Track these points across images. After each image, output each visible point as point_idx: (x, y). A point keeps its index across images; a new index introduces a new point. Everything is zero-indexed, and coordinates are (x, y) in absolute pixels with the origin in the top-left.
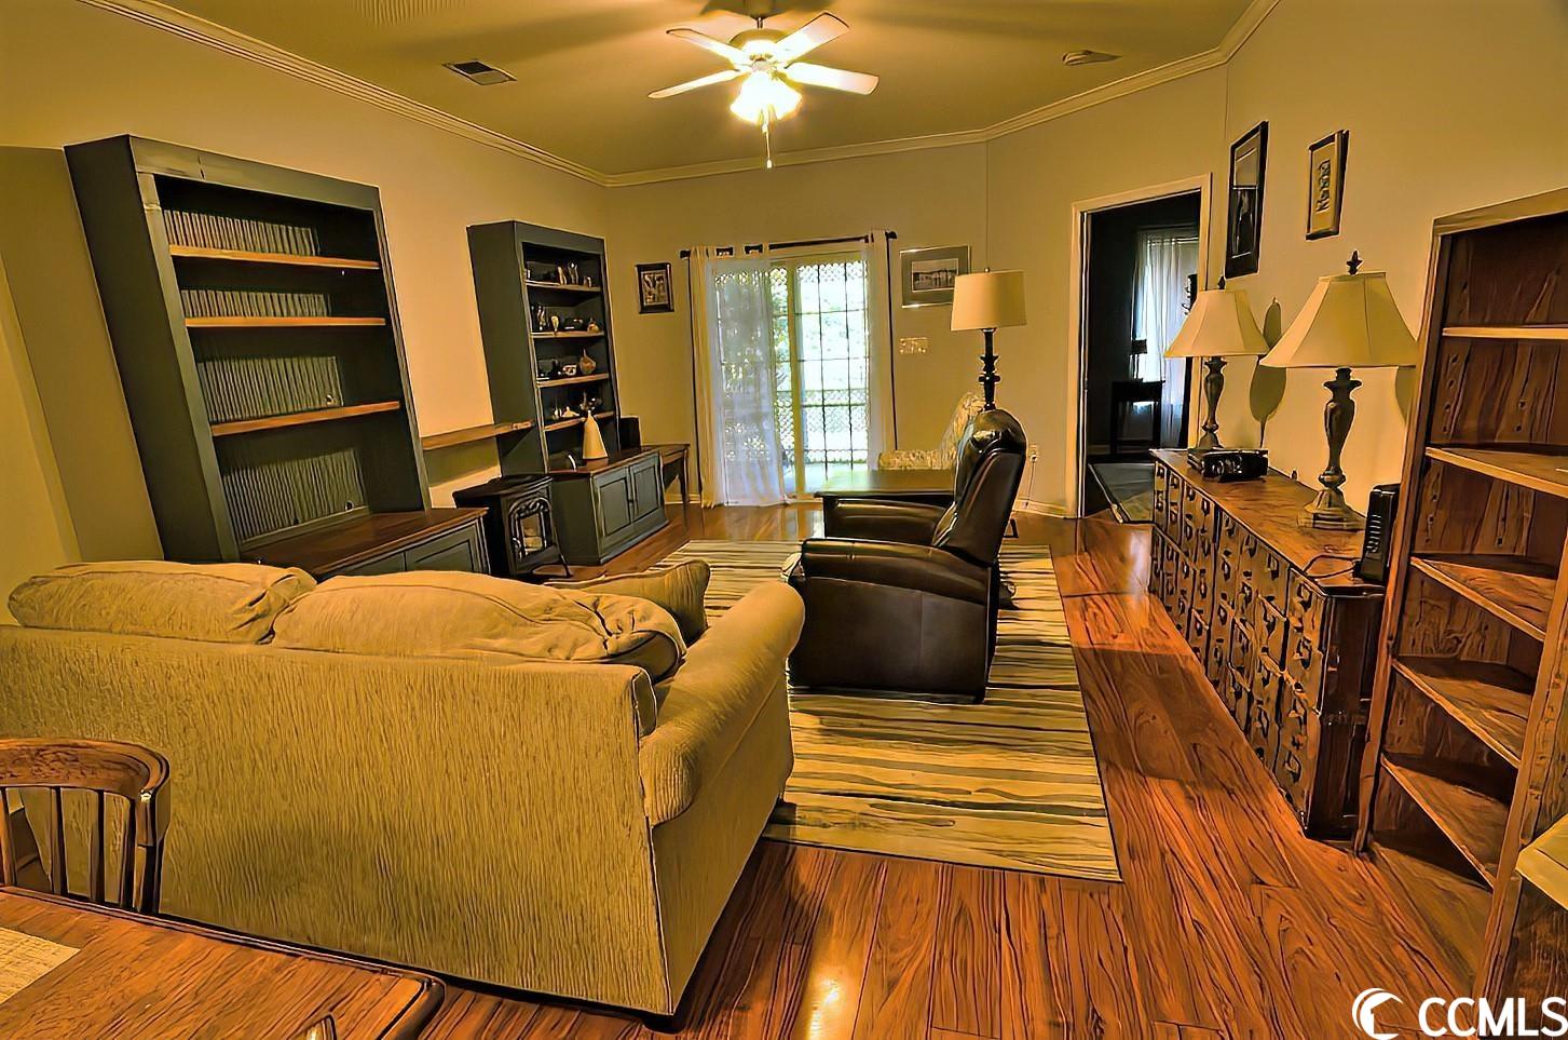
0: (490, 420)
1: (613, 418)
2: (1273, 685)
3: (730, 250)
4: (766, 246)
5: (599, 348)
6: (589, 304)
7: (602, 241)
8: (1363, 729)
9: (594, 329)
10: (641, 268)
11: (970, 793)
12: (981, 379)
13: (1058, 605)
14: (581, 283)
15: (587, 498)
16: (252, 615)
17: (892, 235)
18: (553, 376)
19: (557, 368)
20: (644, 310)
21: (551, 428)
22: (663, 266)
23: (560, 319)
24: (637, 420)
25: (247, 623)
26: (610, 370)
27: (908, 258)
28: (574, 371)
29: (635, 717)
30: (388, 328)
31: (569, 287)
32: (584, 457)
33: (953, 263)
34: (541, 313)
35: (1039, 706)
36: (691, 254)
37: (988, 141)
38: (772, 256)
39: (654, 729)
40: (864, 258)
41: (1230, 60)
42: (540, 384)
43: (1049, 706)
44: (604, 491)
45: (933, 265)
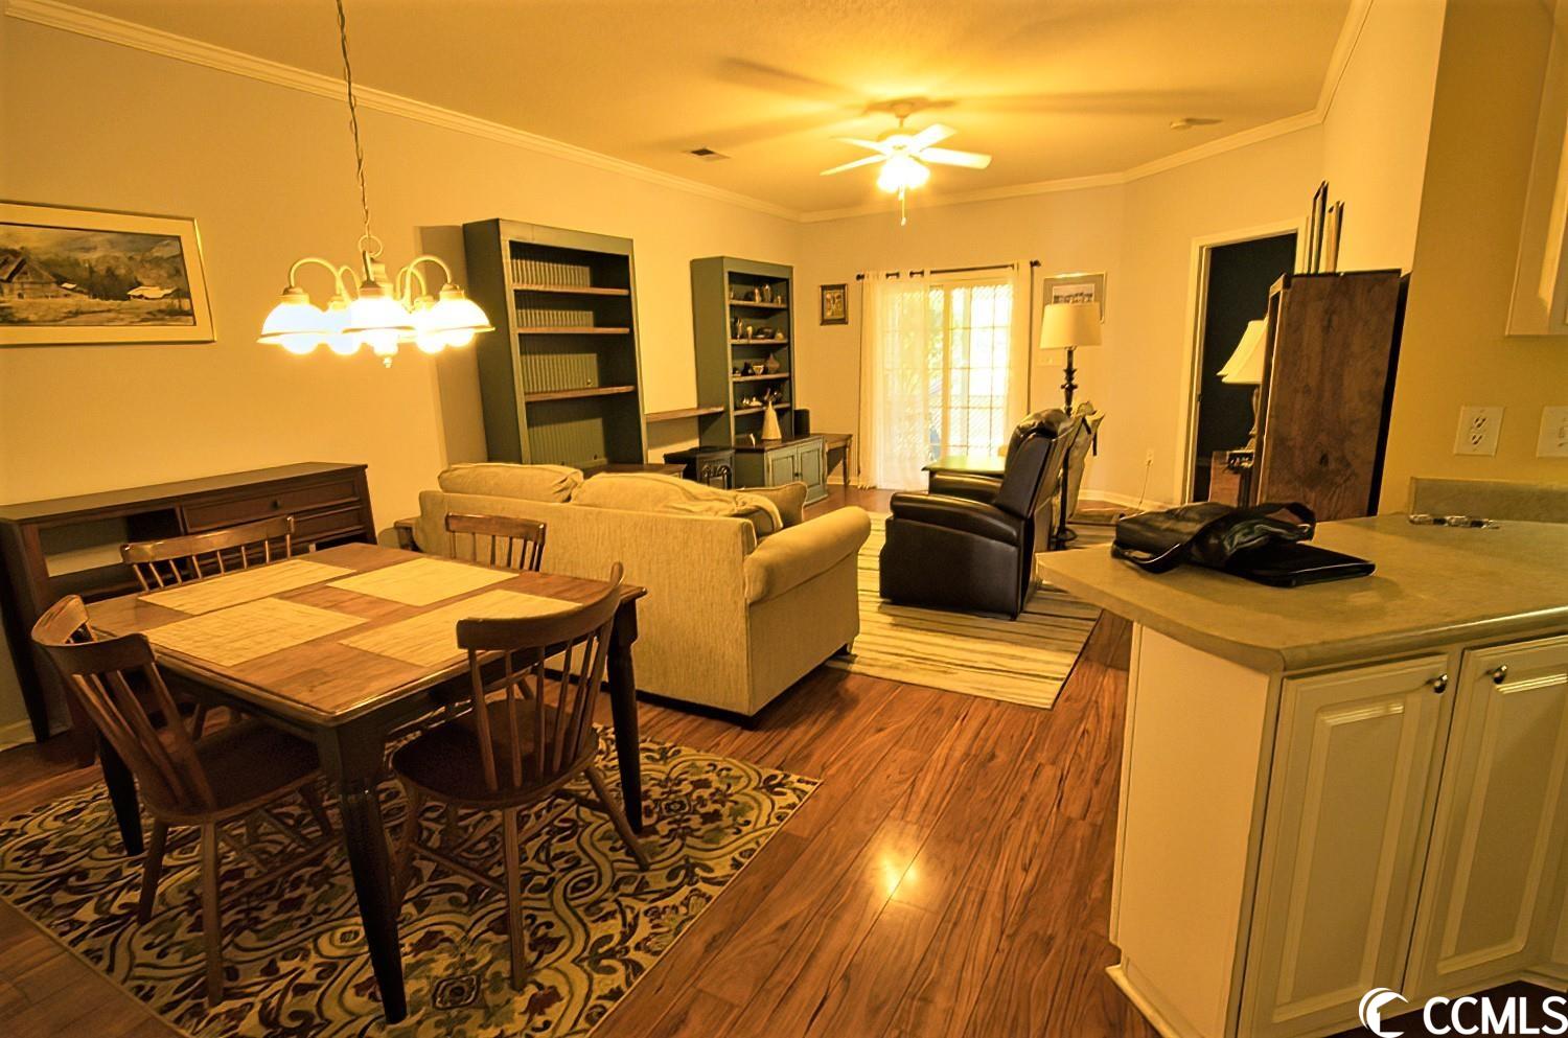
0: (695, 406)
1: (789, 409)
3: (897, 275)
4: (927, 273)
5: (782, 351)
6: (777, 316)
7: (792, 267)
9: (780, 338)
10: (824, 288)
12: (1063, 387)
14: (772, 301)
15: (760, 467)
16: (561, 488)
17: (1034, 264)
18: (744, 373)
19: (747, 367)
20: (825, 322)
21: (739, 413)
22: (842, 287)
23: (753, 329)
24: (808, 411)
25: (558, 492)
26: (791, 370)
27: (1049, 283)
28: (762, 370)
29: (743, 544)
30: (631, 335)
31: (763, 304)
32: (763, 437)
33: (1089, 288)
34: (740, 324)
35: (1057, 626)
36: (864, 277)
37: (1127, 183)
38: (932, 281)
39: (752, 552)
40: (1010, 283)
41: (1323, 121)
42: (733, 379)
43: (1064, 627)
44: (775, 465)
45: (1071, 289)
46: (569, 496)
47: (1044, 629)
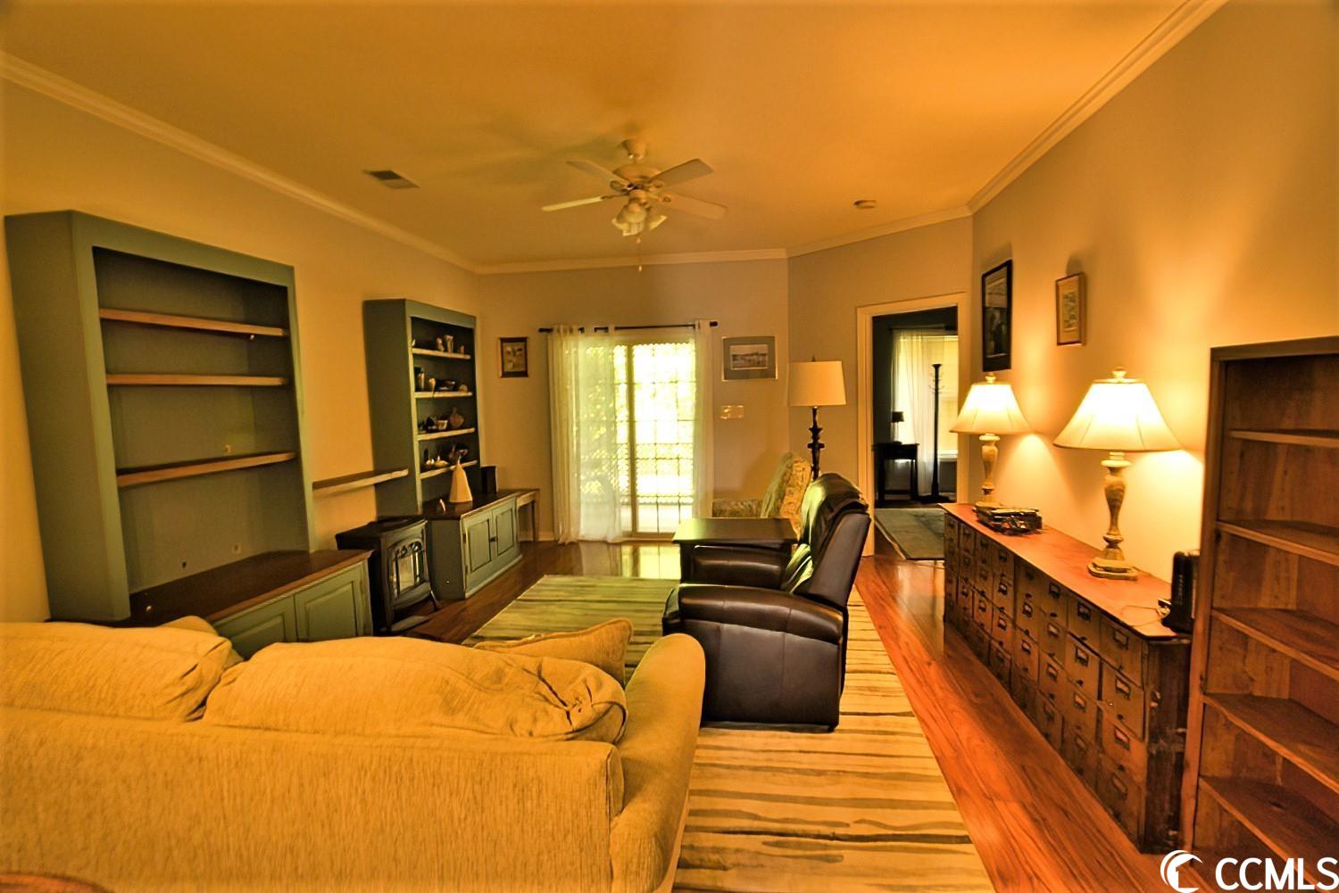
1: (477, 466)
2: (1092, 712)
3: (582, 329)
4: (611, 328)
5: (467, 409)
6: (463, 373)
7: (475, 318)
8: (1181, 755)
9: (463, 393)
10: (503, 340)
11: (848, 825)
13: (875, 635)
14: (455, 351)
15: (456, 538)
16: (183, 689)
17: (715, 324)
18: (429, 430)
19: (432, 422)
20: (505, 375)
21: (427, 475)
22: (523, 340)
23: (437, 381)
24: (494, 468)
25: (175, 698)
26: (475, 425)
27: (728, 343)
28: (445, 427)
29: (608, 798)
30: (289, 387)
31: (445, 355)
32: (452, 500)
33: (763, 348)
34: (423, 376)
35: (886, 733)
36: (549, 331)
37: (790, 259)
38: (617, 336)
39: (623, 809)
40: (692, 342)
41: (976, 213)
42: (418, 437)
43: (893, 733)
44: (472, 532)
45: (746, 349)
46: (200, 702)
47: (875, 741)
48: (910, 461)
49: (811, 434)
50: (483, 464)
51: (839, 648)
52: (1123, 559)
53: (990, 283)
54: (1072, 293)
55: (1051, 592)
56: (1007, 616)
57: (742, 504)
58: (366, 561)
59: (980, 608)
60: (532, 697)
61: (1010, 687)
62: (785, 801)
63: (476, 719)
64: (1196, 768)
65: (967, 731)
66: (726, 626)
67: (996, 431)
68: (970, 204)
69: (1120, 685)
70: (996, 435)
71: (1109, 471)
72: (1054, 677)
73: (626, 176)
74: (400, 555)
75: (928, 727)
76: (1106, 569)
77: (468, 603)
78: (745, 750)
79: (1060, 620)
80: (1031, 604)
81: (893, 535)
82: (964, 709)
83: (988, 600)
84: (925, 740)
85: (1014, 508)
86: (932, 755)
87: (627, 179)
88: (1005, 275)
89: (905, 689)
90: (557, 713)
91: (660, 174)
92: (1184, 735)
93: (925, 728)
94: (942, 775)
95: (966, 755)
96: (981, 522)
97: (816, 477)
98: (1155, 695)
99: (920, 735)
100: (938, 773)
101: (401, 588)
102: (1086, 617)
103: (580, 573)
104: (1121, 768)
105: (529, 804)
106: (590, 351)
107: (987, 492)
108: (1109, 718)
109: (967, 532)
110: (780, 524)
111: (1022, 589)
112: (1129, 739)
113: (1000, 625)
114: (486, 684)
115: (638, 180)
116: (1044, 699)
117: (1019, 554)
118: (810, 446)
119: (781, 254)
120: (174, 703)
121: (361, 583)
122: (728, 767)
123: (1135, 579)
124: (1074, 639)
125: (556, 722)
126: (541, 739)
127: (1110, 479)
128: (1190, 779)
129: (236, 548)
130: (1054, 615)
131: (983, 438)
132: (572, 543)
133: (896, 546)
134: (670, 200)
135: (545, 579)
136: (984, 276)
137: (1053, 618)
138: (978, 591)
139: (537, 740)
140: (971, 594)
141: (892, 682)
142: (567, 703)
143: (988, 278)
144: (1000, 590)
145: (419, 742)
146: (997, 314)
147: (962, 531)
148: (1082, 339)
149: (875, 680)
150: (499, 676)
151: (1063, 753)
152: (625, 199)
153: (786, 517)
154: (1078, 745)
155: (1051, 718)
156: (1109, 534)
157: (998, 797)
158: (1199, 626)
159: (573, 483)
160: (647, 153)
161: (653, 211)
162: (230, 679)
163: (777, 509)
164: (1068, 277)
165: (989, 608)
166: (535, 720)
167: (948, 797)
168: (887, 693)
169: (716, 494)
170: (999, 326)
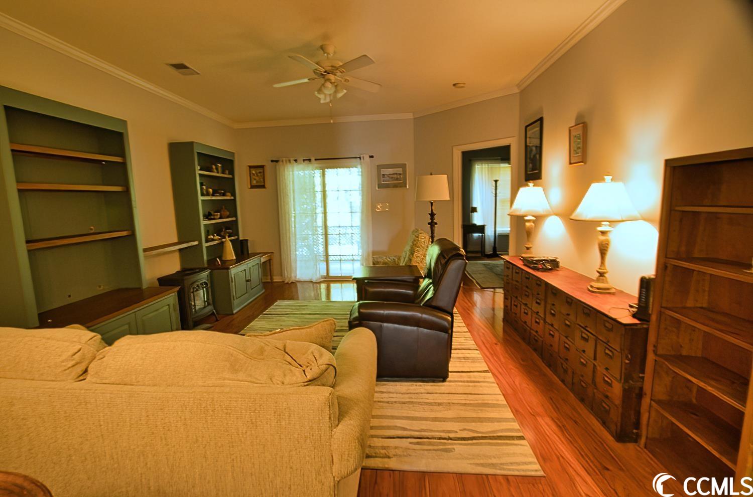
1: (238, 239)
2: (590, 367)
3: (296, 161)
4: (313, 159)
5: (231, 207)
6: (226, 186)
7: (234, 154)
8: (641, 389)
9: (228, 197)
10: (250, 167)
11: (456, 432)
14: (223, 173)
15: (227, 280)
16: (73, 362)
17: (372, 157)
18: (210, 219)
19: (211, 215)
20: (252, 187)
21: (209, 244)
22: (262, 167)
23: (213, 190)
24: (247, 240)
25: (69, 368)
26: (236, 216)
27: (380, 167)
28: (219, 216)
29: (330, 418)
30: (127, 192)
31: (217, 175)
32: (224, 259)
33: (400, 170)
34: (204, 187)
35: (474, 382)
36: (277, 161)
37: (414, 119)
38: (316, 164)
39: (338, 424)
40: (359, 167)
41: (522, 91)
42: (204, 223)
43: (478, 382)
44: (236, 276)
45: (391, 171)
46: (84, 370)
47: (469, 386)
48: (481, 234)
49: (429, 217)
50: (241, 238)
51: (448, 336)
52: (607, 282)
53: (529, 131)
54: (579, 134)
55: (568, 302)
56: (540, 316)
57: (389, 258)
58: (176, 293)
59: (525, 313)
60: (282, 362)
61: (542, 355)
62: (421, 420)
63: (251, 376)
64: (650, 396)
65: (520, 380)
66: (385, 324)
67: (534, 214)
68: (518, 86)
69: (607, 351)
70: (534, 216)
71: (600, 233)
72: (568, 349)
73: (323, 65)
74: (195, 289)
75: (498, 378)
76: (598, 289)
77: (235, 316)
78: (397, 393)
79: (572, 317)
80: (555, 309)
81: (473, 275)
82: (517, 368)
83: (528, 308)
84: (497, 385)
85: (544, 257)
86: (501, 393)
87: (323, 68)
88: (539, 125)
89: (484, 358)
90: (298, 371)
91: (343, 65)
92: (643, 378)
93: (497, 379)
94: (506, 403)
95: (519, 392)
96: (525, 265)
97: (432, 242)
98: (628, 356)
99: (494, 383)
100: (505, 403)
101: (197, 308)
102: (588, 315)
103: (297, 299)
104: (607, 397)
105: (283, 423)
106: (301, 173)
107: (528, 248)
108: (600, 369)
109: (517, 271)
110: (411, 268)
111: (550, 301)
112: (612, 381)
113: (536, 322)
114: (255, 356)
115: (330, 68)
116: (562, 362)
117: (549, 282)
118: (429, 224)
119: (410, 116)
120: (67, 371)
121: (174, 305)
122: (388, 402)
123: (613, 294)
124: (580, 328)
125: (298, 376)
126: (289, 386)
127: (602, 238)
128: (646, 401)
129: (100, 287)
130: (568, 315)
131: (526, 218)
132: (292, 283)
133: (474, 281)
134: (348, 81)
135: (278, 303)
136: (527, 127)
137: (567, 316)
138: (523, 303)
139: (287, 387)
140: (519, 305)
141: (477, 354)
142: (302, 366)
143: (528, 128)
144: (537, 303)
145: (217, 389)
146: (534, 148)
147: (514, 271)
148: (584, 160)
149: (467, 353)
150: (262, 351)
151: (572, 390)
152: (322, 81)
153: (414, 264)
154: (582, 386)
155: (566, 371)
156: (600, 269)
157: (539, 415)
158: (654, 318)
159: (293, 248)
160: (335, 52)
161: (339, 88)
162: (101, 356)
163: (410, 260)
164: (575, 126)
165: (530, 313)
166: (285, 375)
167: (511, 415)
168: (474, 360)
169: (374, 253)
170: (535, 156)
